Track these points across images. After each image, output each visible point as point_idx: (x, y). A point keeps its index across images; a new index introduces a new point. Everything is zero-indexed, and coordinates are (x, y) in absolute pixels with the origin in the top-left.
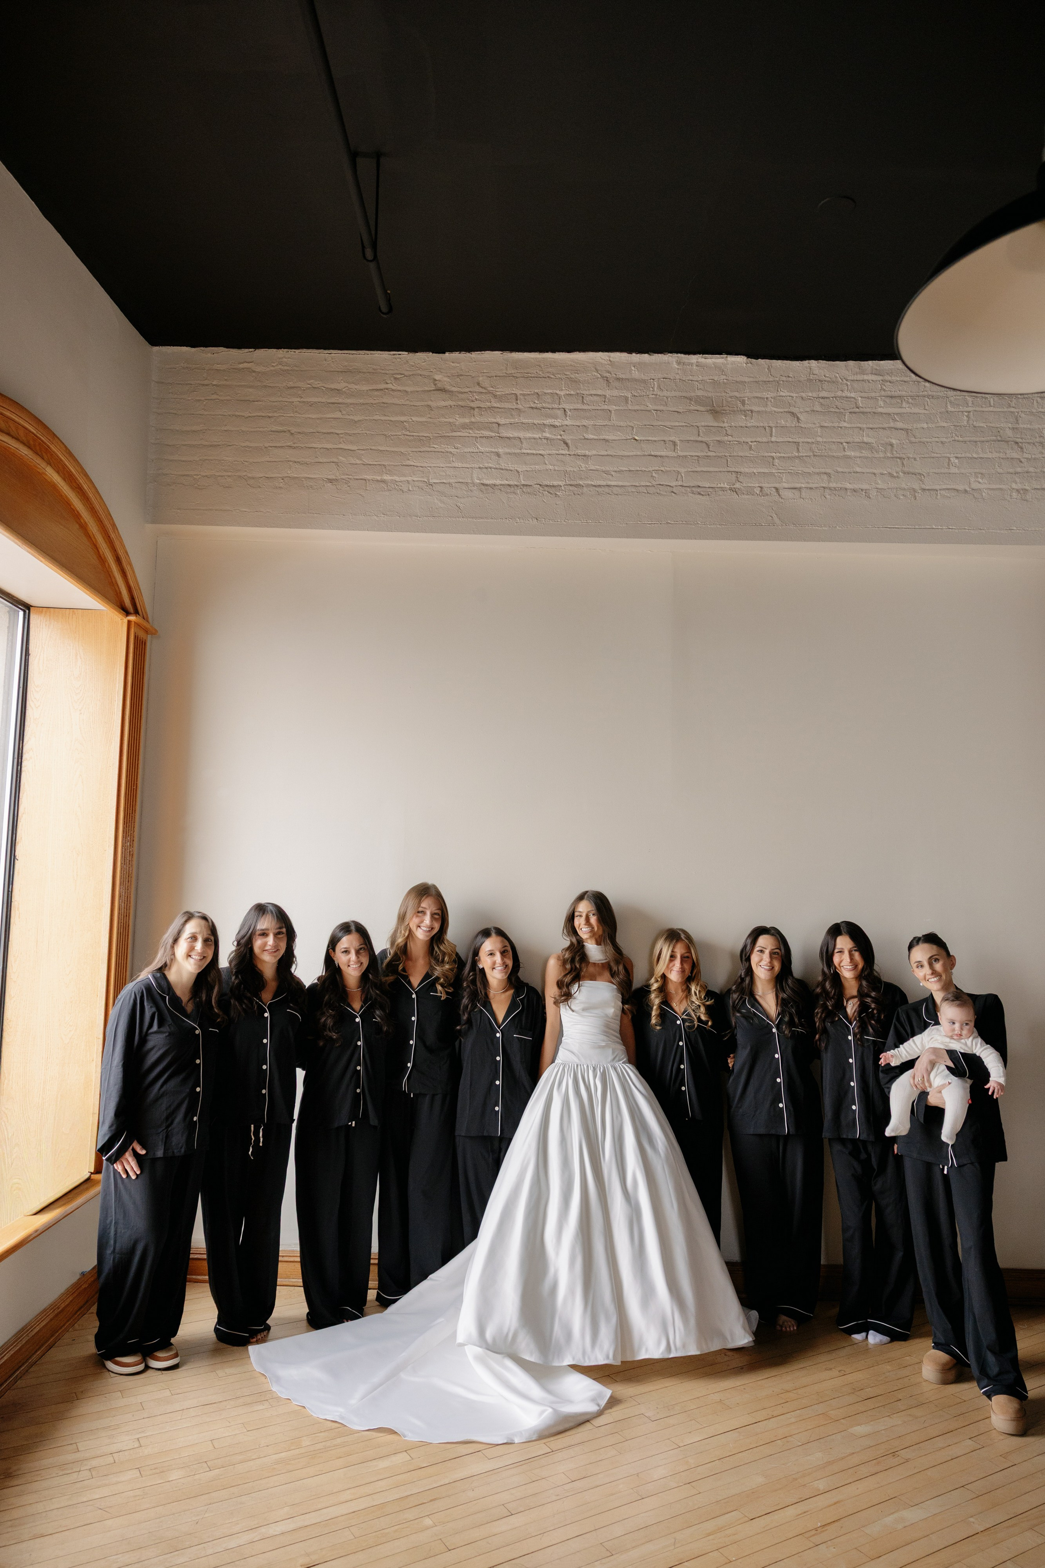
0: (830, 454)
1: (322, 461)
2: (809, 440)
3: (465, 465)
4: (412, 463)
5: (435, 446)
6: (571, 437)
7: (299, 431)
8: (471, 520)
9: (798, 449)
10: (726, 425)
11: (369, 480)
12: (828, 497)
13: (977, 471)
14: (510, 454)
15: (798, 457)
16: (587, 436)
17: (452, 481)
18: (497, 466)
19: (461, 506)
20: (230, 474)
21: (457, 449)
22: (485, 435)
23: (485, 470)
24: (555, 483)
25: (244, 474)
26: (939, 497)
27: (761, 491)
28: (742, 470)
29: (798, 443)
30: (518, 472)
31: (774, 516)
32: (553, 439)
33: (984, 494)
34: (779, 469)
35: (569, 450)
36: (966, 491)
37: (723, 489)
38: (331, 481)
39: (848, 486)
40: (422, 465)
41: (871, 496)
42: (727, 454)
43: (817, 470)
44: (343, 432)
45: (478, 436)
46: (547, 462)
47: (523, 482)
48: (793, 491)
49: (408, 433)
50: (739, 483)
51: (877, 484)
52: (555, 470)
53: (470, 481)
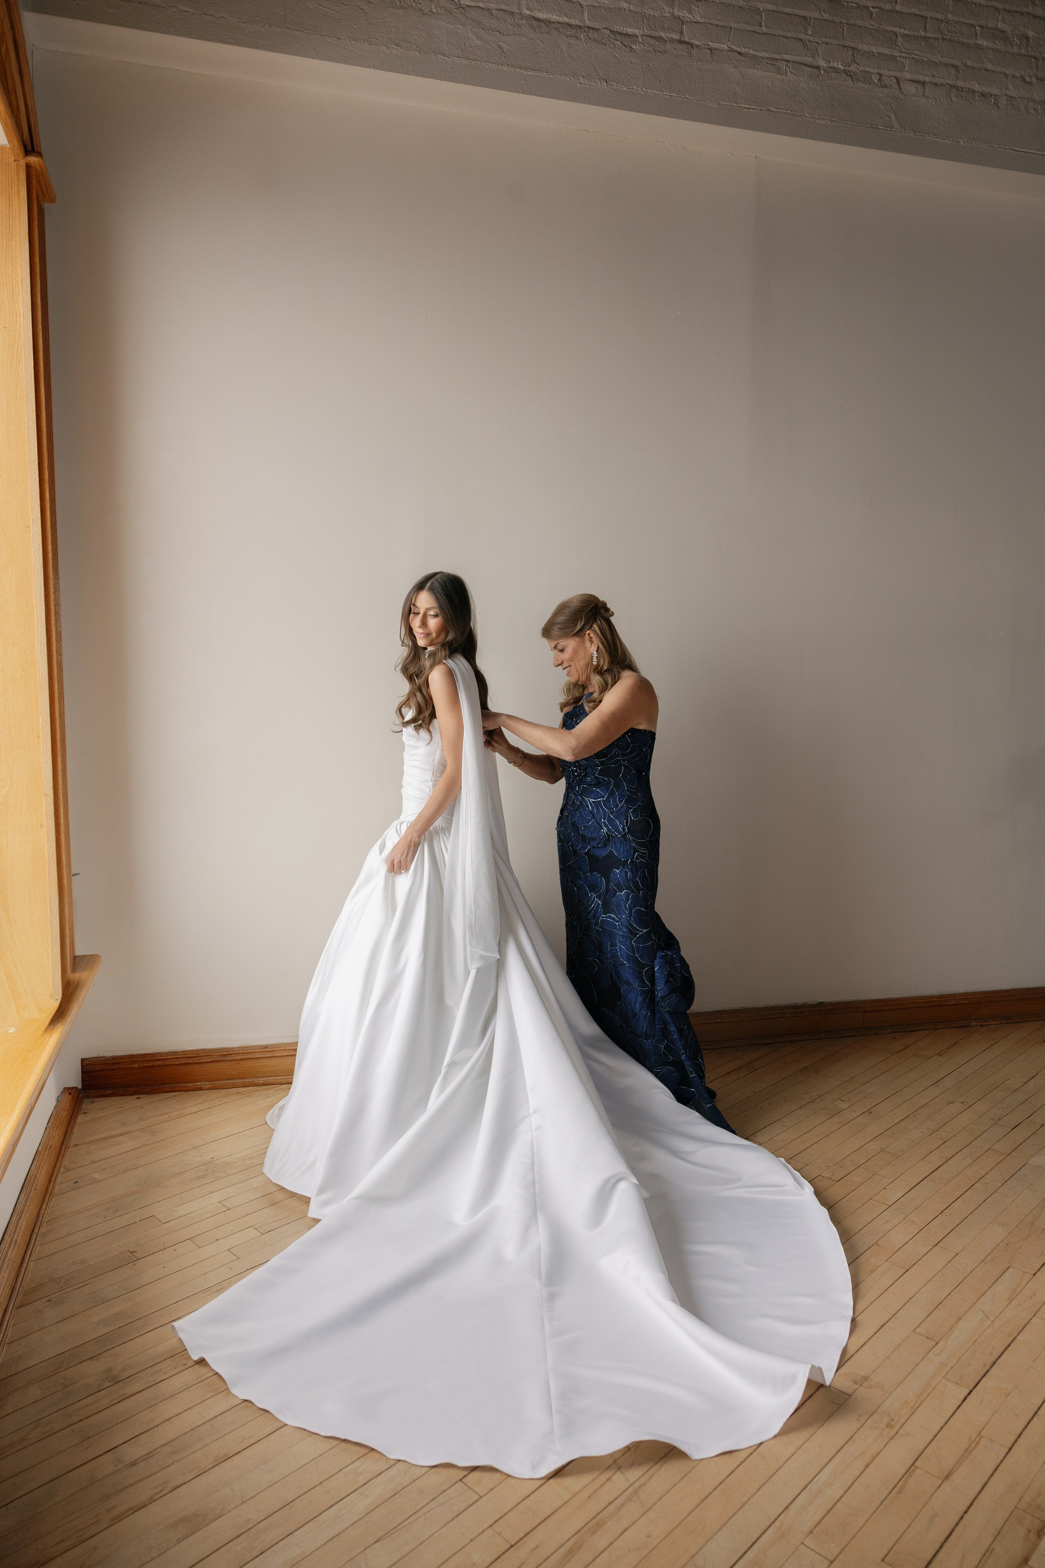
0: (961, 39)
2: (939, 16)
8: (519, 70)
9: (925, 28)
12: (954, 99)
15: (924, 38)
19: (505, 47)
24: (630, 31)
27: (880, 80)
28: (860, 47)
29: (925, 18)
30: (582, 7)
31: (893, 116)
34: (902, 52)
37: (836, 71)
39: (977, 87)
41: (1000, 105)
42: (843, 21)
43: (944, 60)
47: (588, 23)
48: (916, 85)
50: (855, 65)
51: (1008, 89)
52: (630, 11)
53: (516, 11)
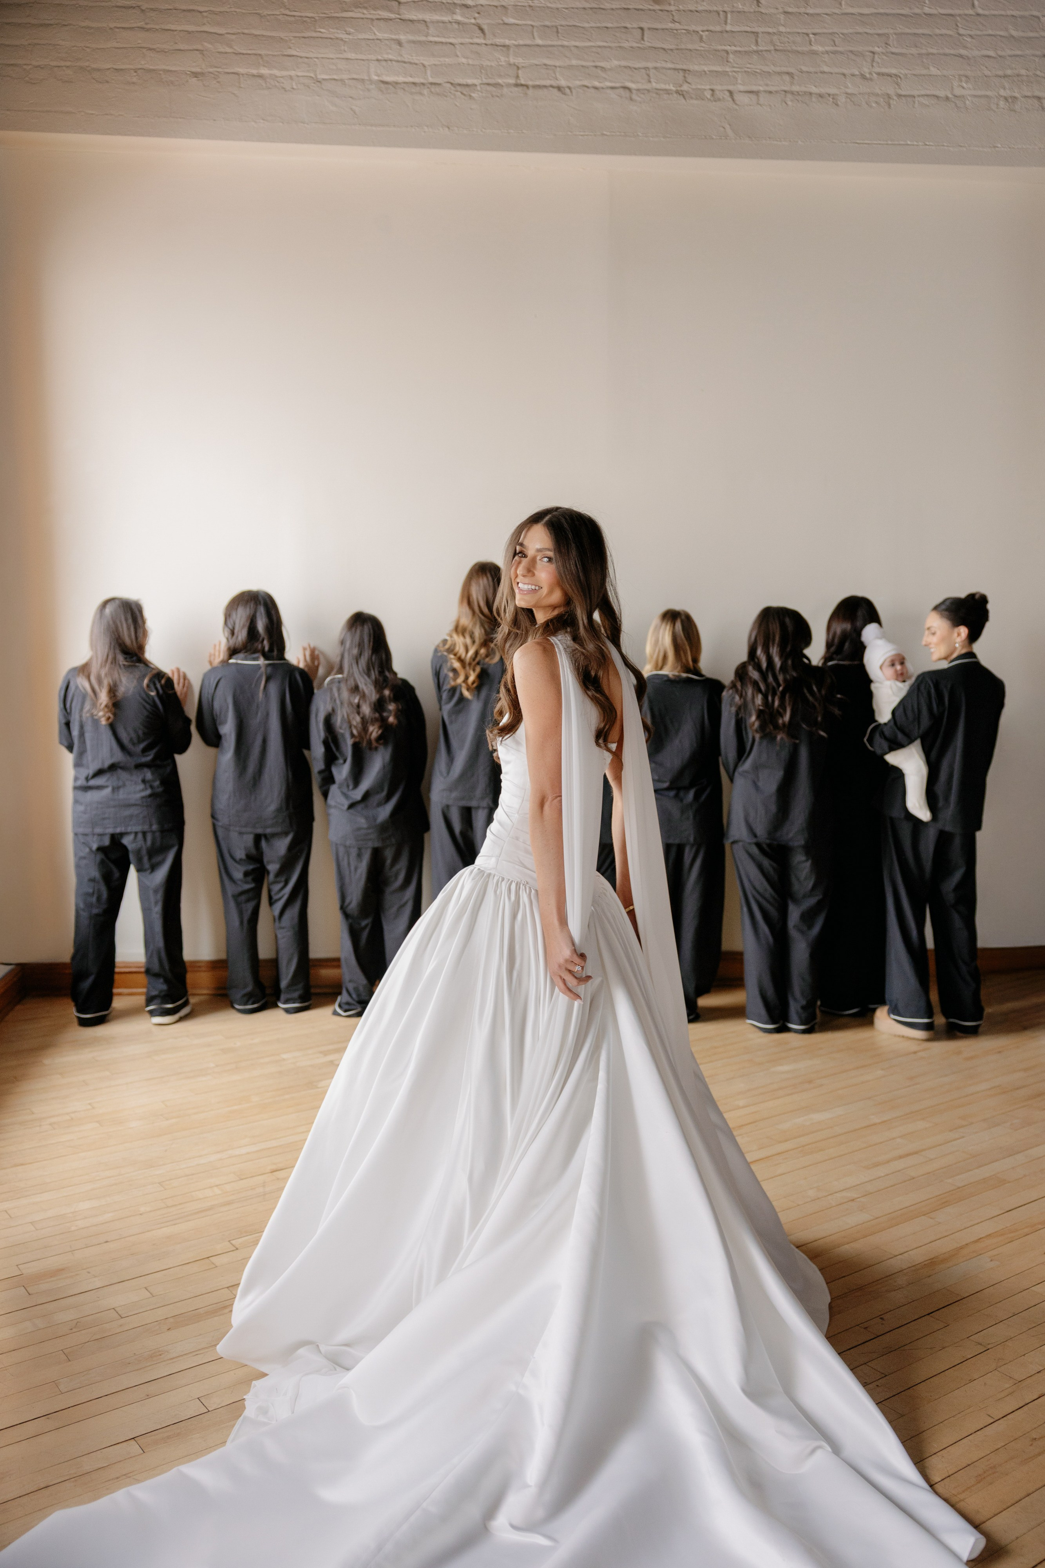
0: (794, 48)
1: (182, 48)
2: (770, 30)
3: (360, 56)
4: (295, 53)
5: (322, 30)
6: (488, 21)
7: (151, 7)
8: (369, 127)
9: (757, 42)
10: (672, 8)
11: (243, 75)
12: (789, 103)
13: (962, 73)
14: (414, 42)
15: (757, 52)
16: (507, 20)
17: (345, 76)
18: (399, 59)
19: (357, 109)
20: (68, 64)
21: (349, 34)
22: (383, 17)
23: (384, 63)
24: (470, 81)
25: (87, 64)
26: (916, 105)
27: (713, 95)
28: (691, 67)
29: (756, 34)
30: (425, 66)
31: (727, 127)
32: (466, 24)
33: (967, 102)
34: (734, 67)
35: (485, 39)
36: (947, 98)
37: (668, 92)
38: (195, 75)
39: (814, 90)
40: (307, 55)
41: (839, 103)
42: (674, 47)
43: (778, 69)
44: (206, 9)
45: (374, 17)
46: (458, 53)
47: (431, 80)
48: (751, 95)
49: (287, 12)
50: (687, 84)
51: (847, 87)
52: (469, 64)
53: (366, 78)
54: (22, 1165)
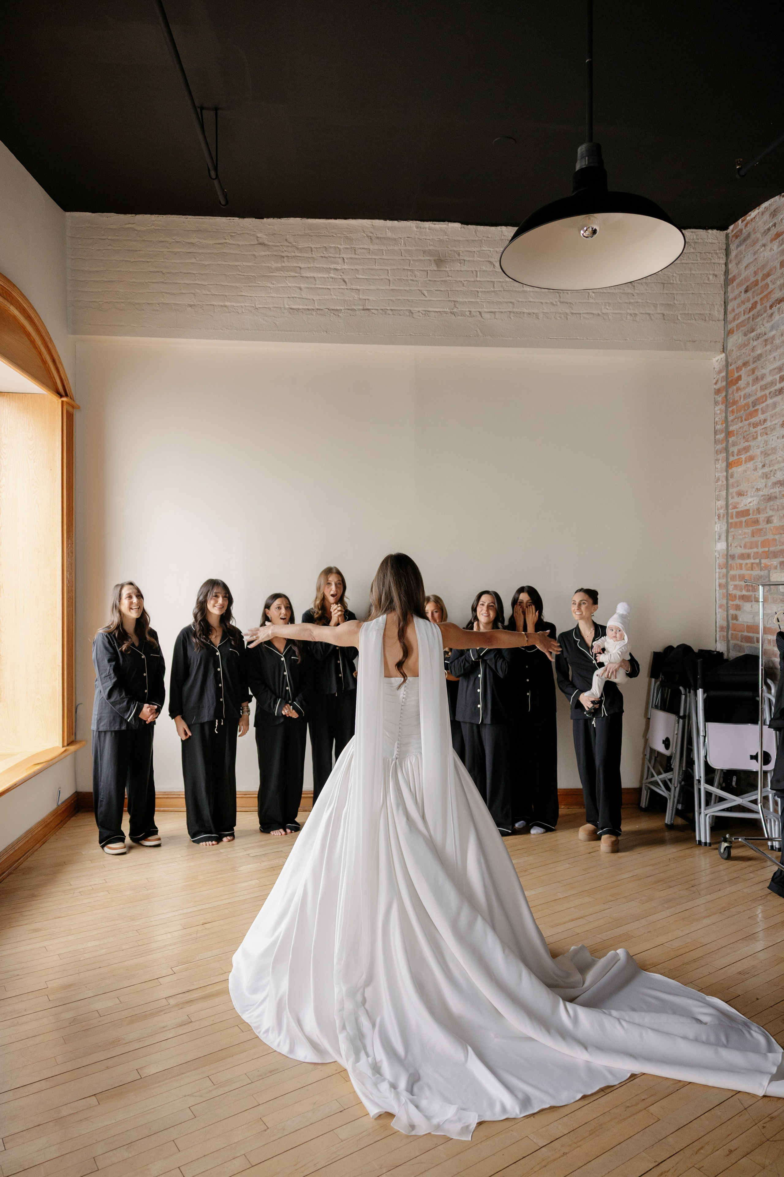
0: (514, 289)
1: (184, 292)
2: (501, 280)
3: (279, 296)
4: (244, 294)
5: (259, 282)
6: (348, 277)
7: (168, 271)
8: (283, 332)
9: (494, 286)
10: (448, 269)
11: (216, 305)
12: (512, 318)
13: (606, 301)
14: (308, 288)
15: (494, 291)
16: (358, 276)
17: (271, 306)
18: (300, 296)
19: (277, 323)
20: (123, 301)
21: (274, 284)
22: (291, 275)
23: (292, 299)
24: (338, 308)
25: (133, 301)
26: (582, 318)
27: (470, 314)
28: (458, 300)
29: (493, 282)
30: (314, 300)
31: (478, 330)
32: (336, 278)
33: (610, 317)
34: (481, 299)
35: (346, 286)
36: (599, 315)
37: (446, 312)
38: (191, 306)
39: (525, 311)
40: (251, 295)
41: (539, 317)
42: (448, 289)
43: (506, 300)
44: (198, 272)
45: (287, 275)
46: (332, 293)
47: (317, 307)
48: (491, 314)
49: (241, 273)
50: (456, 308)
51: (544, 309)
52: (338, 299)
53: (282, 306)
54: (59, 918)
